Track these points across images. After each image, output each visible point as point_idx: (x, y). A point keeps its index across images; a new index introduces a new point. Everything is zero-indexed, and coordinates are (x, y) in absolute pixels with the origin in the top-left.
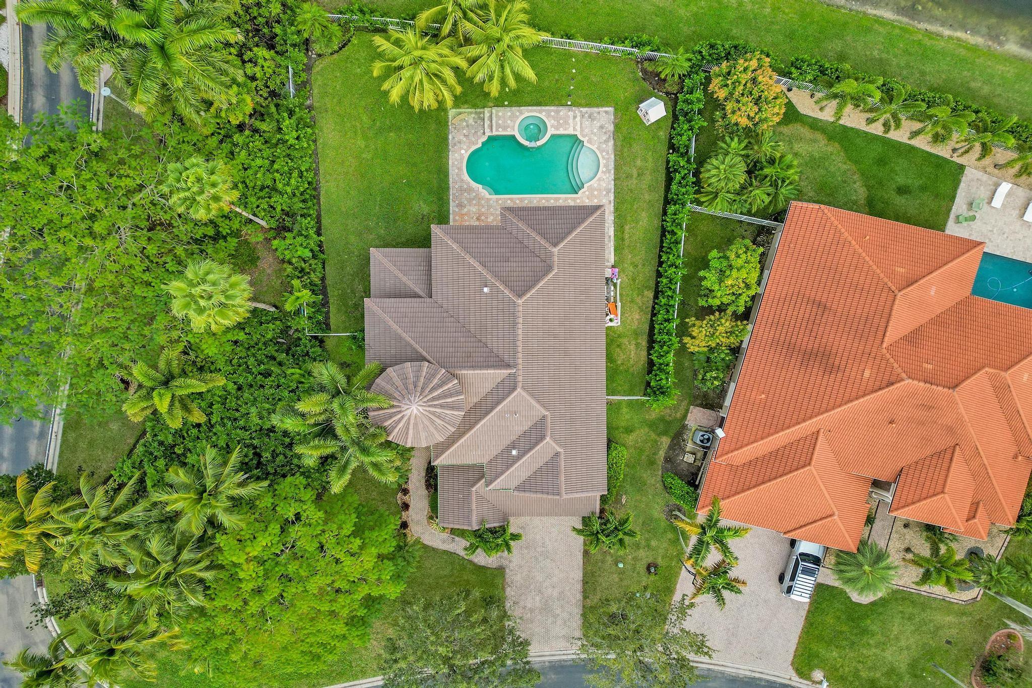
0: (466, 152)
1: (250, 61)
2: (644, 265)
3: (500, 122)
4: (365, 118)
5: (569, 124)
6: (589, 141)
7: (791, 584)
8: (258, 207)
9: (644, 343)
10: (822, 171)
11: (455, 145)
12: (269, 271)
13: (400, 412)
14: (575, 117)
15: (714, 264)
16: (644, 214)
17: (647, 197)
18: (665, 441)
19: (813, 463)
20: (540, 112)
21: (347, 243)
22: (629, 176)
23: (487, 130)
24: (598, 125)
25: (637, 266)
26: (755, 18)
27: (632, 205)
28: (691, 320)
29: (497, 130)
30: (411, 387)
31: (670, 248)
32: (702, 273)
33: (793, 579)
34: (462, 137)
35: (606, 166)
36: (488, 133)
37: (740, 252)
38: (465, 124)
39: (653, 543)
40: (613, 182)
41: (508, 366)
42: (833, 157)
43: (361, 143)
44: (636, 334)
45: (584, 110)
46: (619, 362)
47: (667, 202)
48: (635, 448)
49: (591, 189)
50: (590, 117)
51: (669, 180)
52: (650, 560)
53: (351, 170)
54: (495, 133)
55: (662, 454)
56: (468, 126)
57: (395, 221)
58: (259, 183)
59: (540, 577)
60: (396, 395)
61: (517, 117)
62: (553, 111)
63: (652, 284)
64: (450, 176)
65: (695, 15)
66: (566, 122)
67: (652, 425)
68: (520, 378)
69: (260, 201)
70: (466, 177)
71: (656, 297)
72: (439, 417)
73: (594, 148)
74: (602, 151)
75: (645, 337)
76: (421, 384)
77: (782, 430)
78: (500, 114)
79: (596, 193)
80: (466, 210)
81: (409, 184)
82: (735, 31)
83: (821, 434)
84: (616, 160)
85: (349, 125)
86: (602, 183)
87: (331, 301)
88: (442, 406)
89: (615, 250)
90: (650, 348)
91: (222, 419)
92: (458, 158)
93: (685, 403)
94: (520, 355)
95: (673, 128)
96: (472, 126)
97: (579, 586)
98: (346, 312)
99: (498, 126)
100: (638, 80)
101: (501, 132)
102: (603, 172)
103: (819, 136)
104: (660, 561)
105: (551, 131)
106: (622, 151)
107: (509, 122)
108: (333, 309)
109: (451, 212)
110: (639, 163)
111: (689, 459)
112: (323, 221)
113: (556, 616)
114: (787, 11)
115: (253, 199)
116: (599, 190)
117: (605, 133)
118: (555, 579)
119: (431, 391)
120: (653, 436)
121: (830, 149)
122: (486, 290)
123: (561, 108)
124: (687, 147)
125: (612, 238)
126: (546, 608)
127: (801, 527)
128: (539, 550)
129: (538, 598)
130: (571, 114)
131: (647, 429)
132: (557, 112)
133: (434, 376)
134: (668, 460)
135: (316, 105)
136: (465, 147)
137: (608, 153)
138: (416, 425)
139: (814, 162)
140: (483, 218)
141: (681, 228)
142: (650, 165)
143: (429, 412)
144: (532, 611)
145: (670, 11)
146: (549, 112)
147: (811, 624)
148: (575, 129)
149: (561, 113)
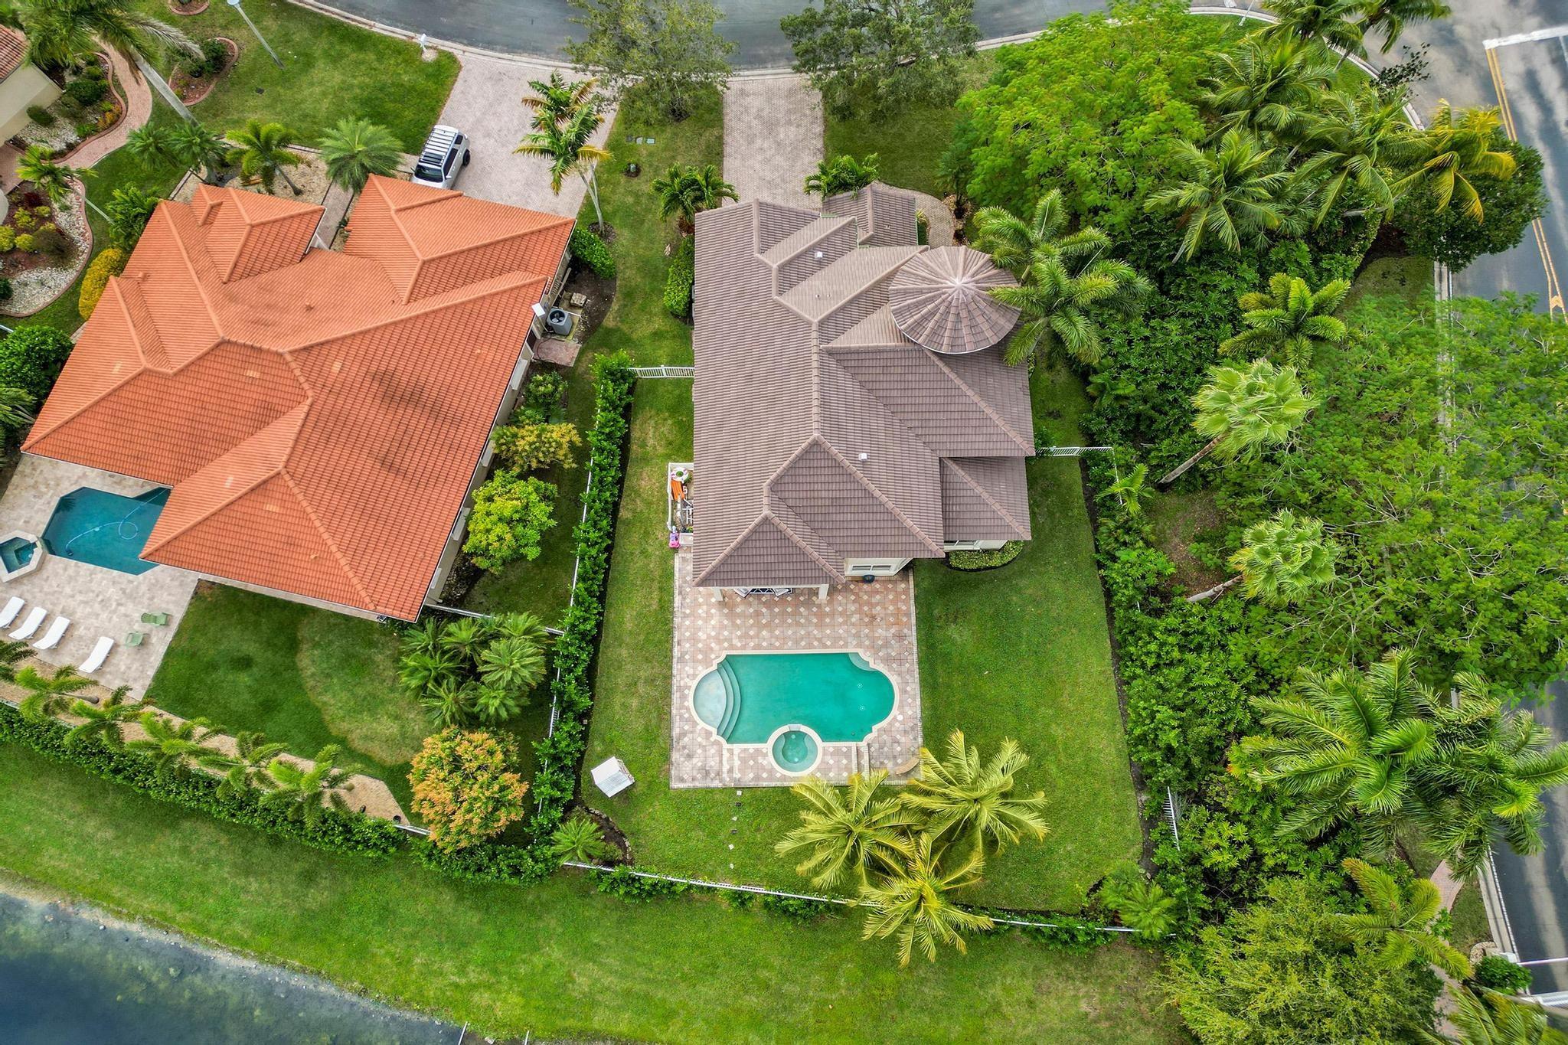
0: (895, 719)
1: (1240, 844)
2: (632, 554)
3: (845, 762)
4: (1053, 769)
5: (740, 758)
6: (708, 734)
7: (456, 147)
8: (1203, 619)
9: (634, 448)
10: (360, 691)
11: (913, 729)
12: (1177, 540)
13: (977, 282)
14: (731, 771)
15: (534, 535)
16: (629, 626)
17: (624, 652)
18: (609, 321)
19: (419, 264)
20: (784, 778)
21: (1064, 582)
22: (650, 681)
23: (864, 749)
24: (695, 760)
25: (642, 552)
26: (440, 944)
27: (647, 640)
28: (569, 464)
29: (849, 749)
30: (963, 314)
31: (595, 573)
32: (553, 523)
33: (454, 152)
34: (903, 740)
35: (684, 697)
36: (863, 744)
37: (496, 545)
38: (899, 761)
39: (630, 200)
40: (675, 672)
41: (831, 353)
42: (341, 713)
43: (1057, 731)
44: (645, 460)
45: (716, 784)
46: (670, 422)
47: (594, 641)
48: (650, 313)
49: (707, 662)
50: (707, 773)
51: (591, 670)
52: (636, 180)
53: (1068, 690)
54: (853, 744)
55: (615, 306)
56: (895, 757)
57: (996, 615)
58: (1205, 656)
59: (779, 160)
60: (983, 304)
61: (818, 769)
62: (764, 780)
63: (621, 529)
64: (917, 680)
65: (536, 949)
66: (744, 761)
67: (626, 341)
68: (814, 335)
69: (1200, 628)
70: (894, 679)
71: (616, 506)
72: (924, 279)
73: (701, 724)
74: (691, 720)
75: (632, 456)
76: (951, 318)
77: (456, 306)
78: (845, 774)
79: (700, 657)
80: (893, 631)
81: (979, 669)
82: (475, 920)
83: (405, 299)
84: (669, 705)
85: (1078, 760)
86: (691, 672)
87: (1082, 502)
88: (921, 292)
89: (673, 574)
90: (626, 439)
91: (1218, 327)
92: (907, 709)
93: (581, 370)
94: (815, 364)
95: (583, 753)
96: (887, 758)
97: (728, 150)
98: (1059, 486)
99: (848, 755)
100: (633, 834)
101: (843, 745)
102: (689, 688)
103: (359, 745)
104: (623, 179)
105: (767, 747)
106: (660, 718)
107: (831, 762)
108: (1079, 490)
109: (914, 628)
110: (634, 703)
111: (578, 298)
112: (1104, 614)
113: (758, 117)
114: (388, 960)
115: (1210, 630)
116: (695, 661)
117: (684, 747)
118: (759, 158)
119: (937, 308)
120: (625, 328)
121: (345, 726)
122: (863, 456)
123: (752, 784)
124: (562, 718)
125: (676, 592)
126: (771, 126)
127: (439, 200)
128: (780, 191)
129: (782, 136)
130: (737, 775)
131: (634, 336)
132: (757, 778)
133: (934, 332)
134: (607, 299)
135: (1131, 793)
136: (897, 724)
137: (681, 716)
138: (955, 268)
139: (370, 705)
140: (867, 620)
141: (577, 596)
142: (618, 700)
143: (937, 282)
144: (789, 123)
145: (575, 954)
146: (771, 778)
147: (433, 110)
148: (731, 751)
149: (751, 775)
